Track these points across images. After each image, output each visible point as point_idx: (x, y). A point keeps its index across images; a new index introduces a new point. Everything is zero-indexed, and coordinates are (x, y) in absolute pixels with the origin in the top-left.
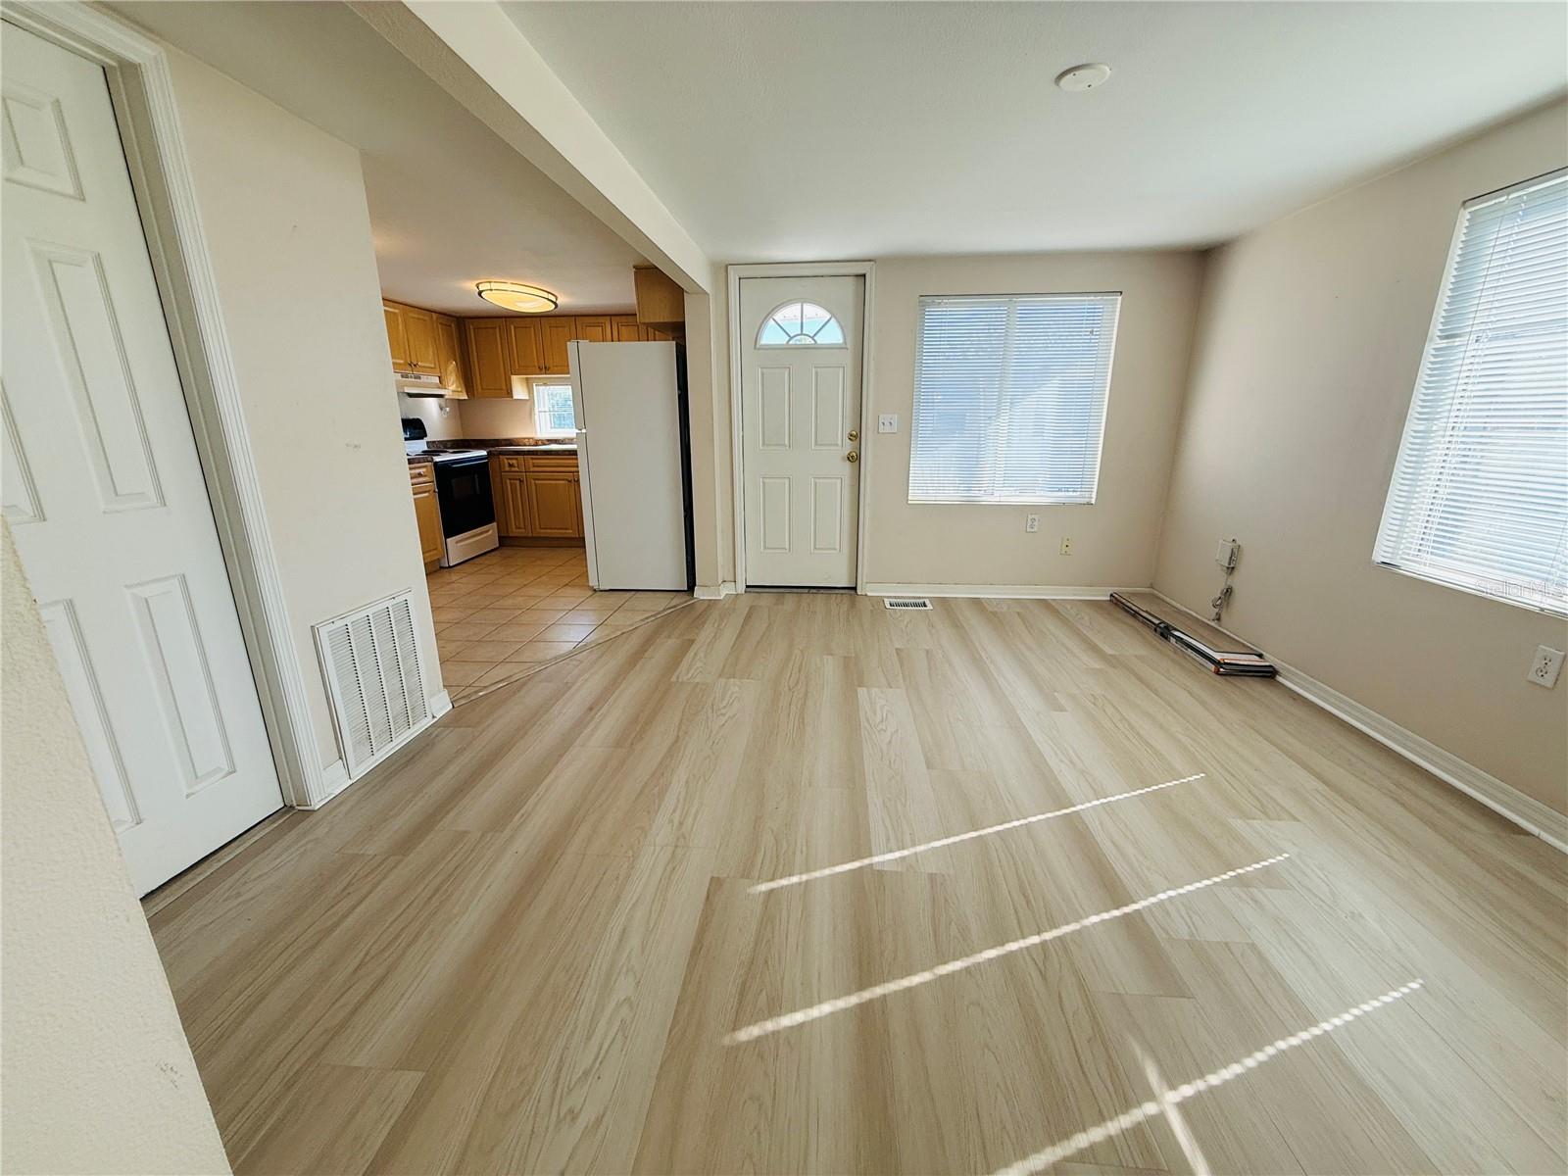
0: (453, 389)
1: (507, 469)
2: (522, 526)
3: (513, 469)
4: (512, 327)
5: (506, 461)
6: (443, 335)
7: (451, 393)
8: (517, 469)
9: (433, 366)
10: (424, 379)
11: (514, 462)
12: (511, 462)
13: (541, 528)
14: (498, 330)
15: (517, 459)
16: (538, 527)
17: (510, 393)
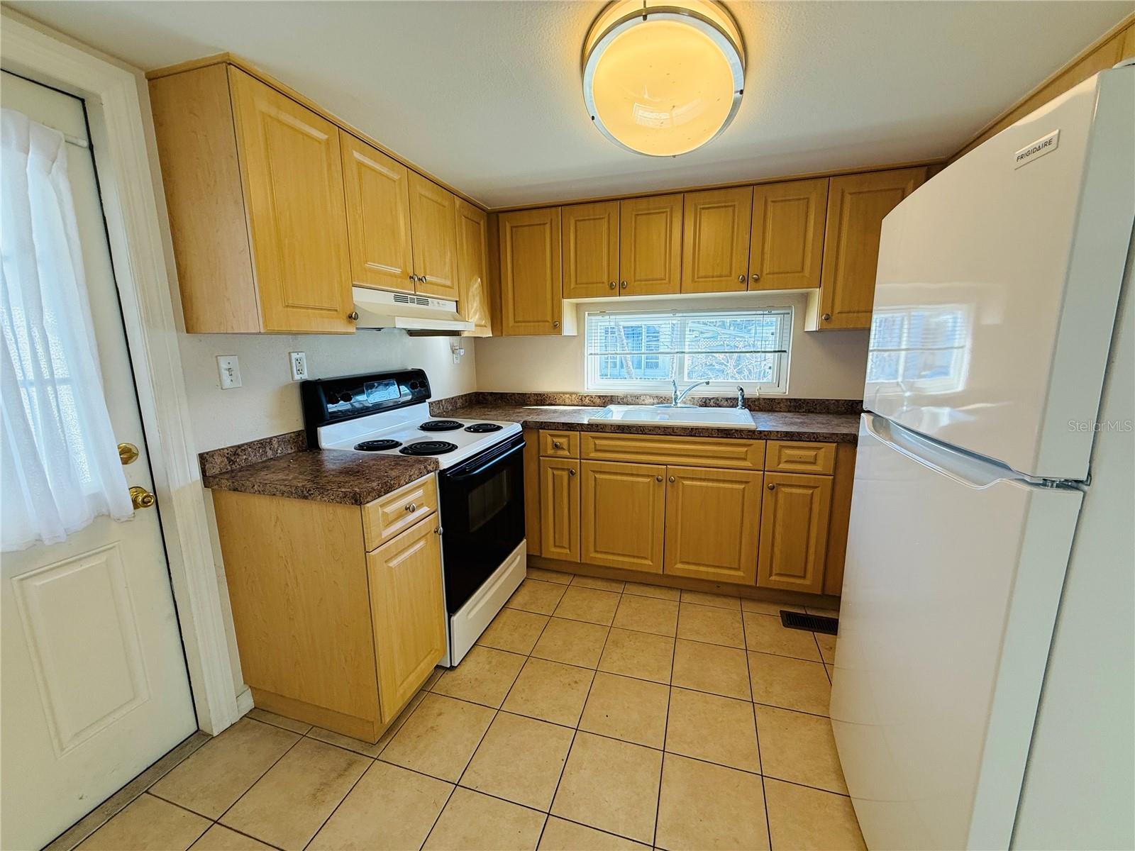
0: (474, 322)
1: (550, 452)
2: (566, 544)
3: (560, 453)
4: (572, 222)
5: (549, 439)
6: (467, 238)
7: (473, 328)
8: (566, 453)
9: (448, 283)
10: (434, 305)
11: (562, 441)
12: (558, 440)
13: (596, 551)
14: (548, 226)
15: (568, 436)
16: (592, 548)
17: (556, 327)
